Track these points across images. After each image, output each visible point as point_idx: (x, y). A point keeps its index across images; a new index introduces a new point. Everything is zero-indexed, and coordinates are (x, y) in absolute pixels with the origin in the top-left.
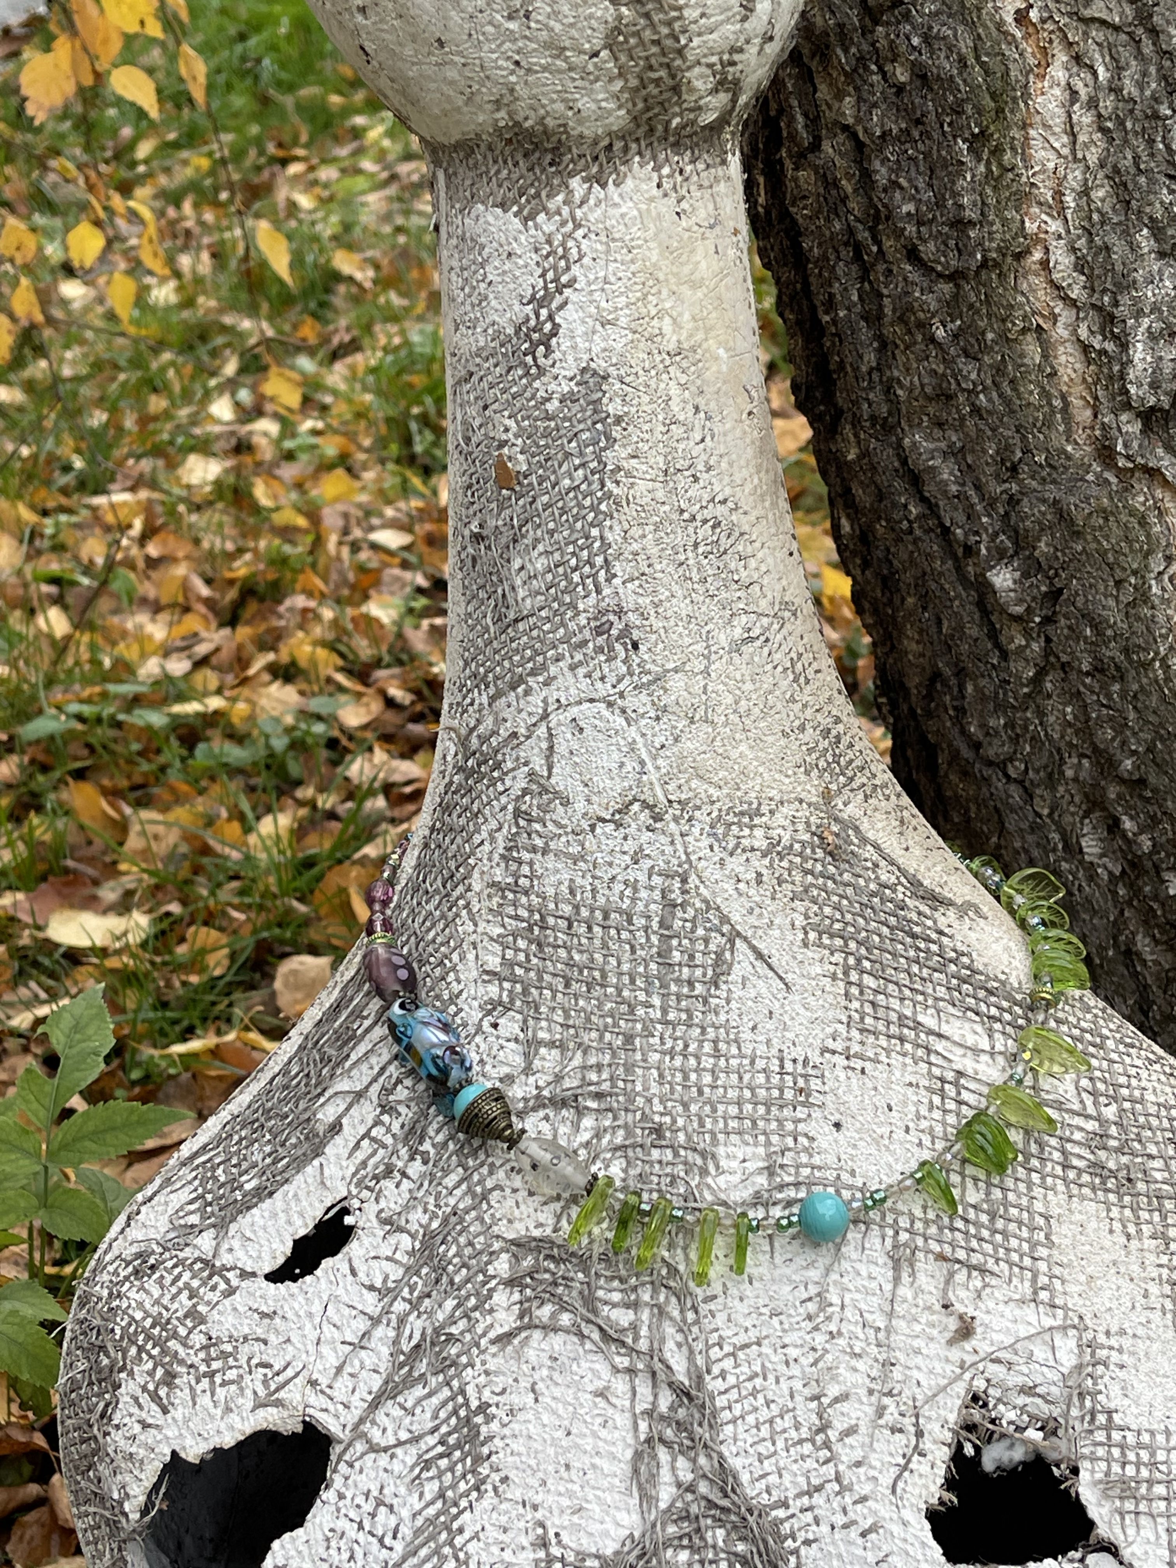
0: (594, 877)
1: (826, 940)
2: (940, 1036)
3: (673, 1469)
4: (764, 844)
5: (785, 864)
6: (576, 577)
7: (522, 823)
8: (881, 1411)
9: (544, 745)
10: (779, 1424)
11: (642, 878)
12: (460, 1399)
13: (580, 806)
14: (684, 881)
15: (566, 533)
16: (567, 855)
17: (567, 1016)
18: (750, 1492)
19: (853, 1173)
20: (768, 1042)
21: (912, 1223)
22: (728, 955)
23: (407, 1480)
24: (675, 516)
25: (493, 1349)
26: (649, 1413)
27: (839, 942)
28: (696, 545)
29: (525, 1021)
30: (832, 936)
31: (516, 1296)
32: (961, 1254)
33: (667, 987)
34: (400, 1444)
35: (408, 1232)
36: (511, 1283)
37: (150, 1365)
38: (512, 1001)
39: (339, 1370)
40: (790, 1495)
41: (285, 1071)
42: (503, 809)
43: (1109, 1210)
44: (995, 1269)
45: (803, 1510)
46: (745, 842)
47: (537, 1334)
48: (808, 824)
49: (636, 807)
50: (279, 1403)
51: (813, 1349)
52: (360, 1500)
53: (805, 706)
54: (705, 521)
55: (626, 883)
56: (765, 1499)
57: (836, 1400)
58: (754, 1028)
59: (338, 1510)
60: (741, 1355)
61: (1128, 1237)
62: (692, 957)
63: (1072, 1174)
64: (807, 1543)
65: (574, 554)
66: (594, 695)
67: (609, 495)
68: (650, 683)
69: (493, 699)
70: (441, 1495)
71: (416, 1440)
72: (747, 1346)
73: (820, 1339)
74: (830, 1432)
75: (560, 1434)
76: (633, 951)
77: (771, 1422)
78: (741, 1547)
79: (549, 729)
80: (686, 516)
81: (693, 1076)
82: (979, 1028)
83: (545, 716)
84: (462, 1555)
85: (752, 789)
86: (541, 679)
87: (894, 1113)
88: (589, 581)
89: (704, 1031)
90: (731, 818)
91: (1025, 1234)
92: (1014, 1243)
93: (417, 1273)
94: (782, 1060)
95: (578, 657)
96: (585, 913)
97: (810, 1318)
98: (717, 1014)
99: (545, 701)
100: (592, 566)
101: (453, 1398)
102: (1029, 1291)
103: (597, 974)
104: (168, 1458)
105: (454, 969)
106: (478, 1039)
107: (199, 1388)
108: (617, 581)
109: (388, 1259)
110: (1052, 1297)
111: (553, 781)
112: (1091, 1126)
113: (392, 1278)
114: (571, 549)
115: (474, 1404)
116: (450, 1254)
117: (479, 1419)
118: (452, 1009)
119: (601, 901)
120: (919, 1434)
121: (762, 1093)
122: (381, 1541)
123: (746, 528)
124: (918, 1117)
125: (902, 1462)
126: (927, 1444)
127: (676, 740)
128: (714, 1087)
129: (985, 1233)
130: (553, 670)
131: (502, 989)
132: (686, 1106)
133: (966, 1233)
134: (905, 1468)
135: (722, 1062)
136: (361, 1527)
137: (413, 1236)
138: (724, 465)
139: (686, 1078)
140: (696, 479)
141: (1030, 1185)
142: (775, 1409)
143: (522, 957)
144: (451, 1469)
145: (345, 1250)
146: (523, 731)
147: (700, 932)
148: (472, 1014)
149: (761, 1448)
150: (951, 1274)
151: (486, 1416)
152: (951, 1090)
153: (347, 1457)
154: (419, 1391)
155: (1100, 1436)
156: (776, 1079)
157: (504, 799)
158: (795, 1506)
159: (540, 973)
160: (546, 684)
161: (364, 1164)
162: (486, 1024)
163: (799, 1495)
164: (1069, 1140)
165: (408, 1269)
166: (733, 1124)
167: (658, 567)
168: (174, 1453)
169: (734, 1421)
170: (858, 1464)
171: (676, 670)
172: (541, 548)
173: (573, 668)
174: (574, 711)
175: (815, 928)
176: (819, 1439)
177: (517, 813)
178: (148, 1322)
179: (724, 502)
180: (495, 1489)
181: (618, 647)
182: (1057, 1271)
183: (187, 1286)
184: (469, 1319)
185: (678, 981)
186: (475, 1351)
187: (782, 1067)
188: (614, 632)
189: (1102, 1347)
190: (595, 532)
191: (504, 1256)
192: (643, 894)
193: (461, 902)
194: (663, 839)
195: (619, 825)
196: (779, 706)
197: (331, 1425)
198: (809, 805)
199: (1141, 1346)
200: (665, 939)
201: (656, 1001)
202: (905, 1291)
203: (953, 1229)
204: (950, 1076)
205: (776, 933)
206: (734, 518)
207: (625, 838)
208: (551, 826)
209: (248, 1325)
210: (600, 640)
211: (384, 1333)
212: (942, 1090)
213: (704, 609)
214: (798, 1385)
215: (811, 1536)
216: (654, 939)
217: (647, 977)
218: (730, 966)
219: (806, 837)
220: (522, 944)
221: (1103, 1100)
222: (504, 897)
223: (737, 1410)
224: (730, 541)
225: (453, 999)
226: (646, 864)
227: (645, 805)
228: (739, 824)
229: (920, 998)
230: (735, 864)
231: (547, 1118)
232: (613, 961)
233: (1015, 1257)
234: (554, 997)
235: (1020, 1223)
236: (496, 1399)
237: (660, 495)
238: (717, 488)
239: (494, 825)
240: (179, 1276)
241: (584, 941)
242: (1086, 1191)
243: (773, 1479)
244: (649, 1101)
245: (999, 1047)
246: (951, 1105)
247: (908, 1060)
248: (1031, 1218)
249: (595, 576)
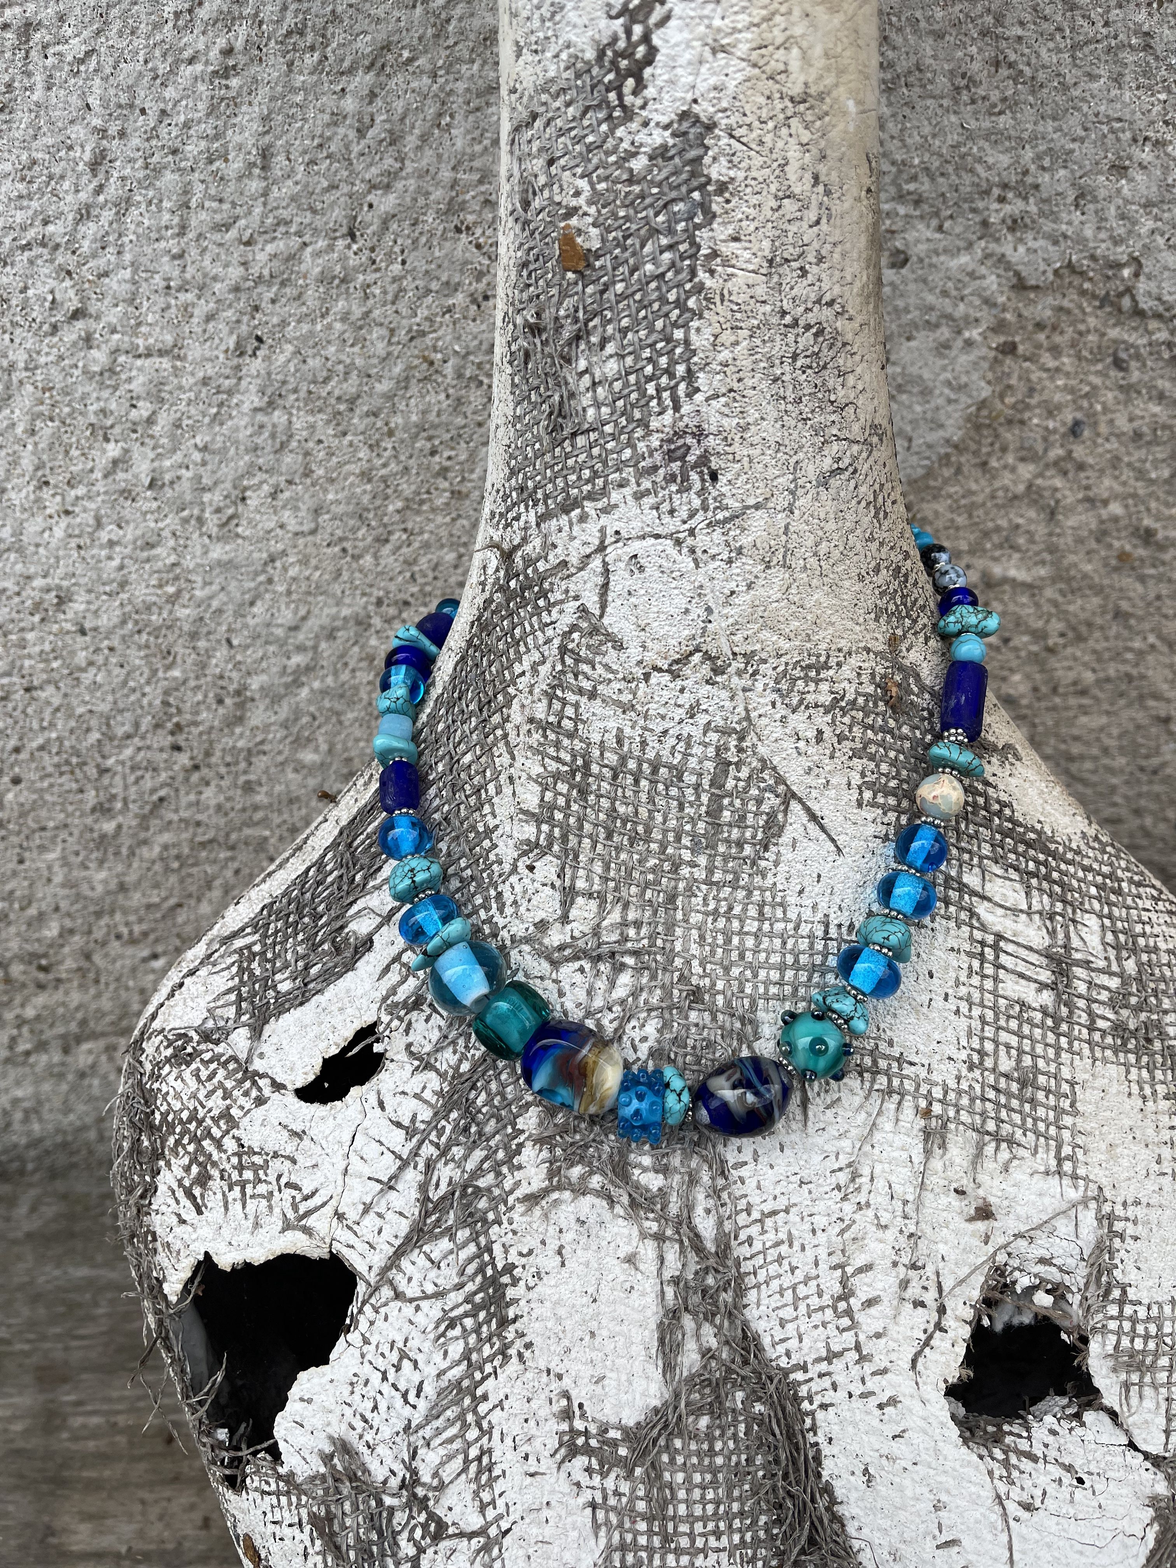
0: (645, 729)
1: (880, 800)
2: (984, 898)
3: (698, 1337)
4: (826, 699)
5: (847, 720)
6: (651, 389)
7: (569, 661)
8: (904, 1284)
9: (600, 580)
10: (802, 1291)
11: (697, 733)
12: (486, 1257)
13: (634, 652)
14: (741, 739)
15: (642, 334)
16: (618, 703)
17: (607, 868)
18: (771, 1353)
19: (891, 1043)
20: (815, 907)
21: (946, 1093)
22: (780, 816)
23: (432, 1336)
24: (775, 320)
25: (520, 1208)
26: (675, 1281)
27: (892, 801)
28: (795, 357)
29: (563, 869)
30: (886, 796)
31: (545, 1154)
32: (991, 1126)
33: (714, 847)
34: (426, 1297)
35: (437, 1071)
36: (540, 1141)
37: (186, 1160)
38: (550, 845)
39: (367, 1209)
40: (810, 1361)
41: (320, 864)
42: (548, 641)
43: (1128, 1072)
44: (1023, 1140)
45: (821, 1376)
46: (810, 698)
47: (567, 1195)
48: (873, 675)
49: (697, 658)
50: (308, 1231)
51: (841, 1220)
52: (385, 1348)
53: (881, 544)
54: (808, 327)
55: (679, 738)
56: (783, 1362)
57: (860, 1270)
58: (801, 892)
59: (363, 1356)
60: (769, 1222)
61: (1144, 1098)
62: (743, 818)
63: (1097, 1036)
64: (824, 1407)
65: (650, 360)
66: (659, 530)
67: (700, 288)
68: (726, 521)
69: (542, 519)
70: (466, 1356)
71: (440, 1295)
72: (774, 1213)
73: (848, 1208)
74: (852, 1301)
75: (586, 1300)
76: (681, 807)
77: (794, 1288)
78: (758, 1408)
79: (605, 564)
80: (788, 319)
81: (736, 940)
82: (1018, 886)
83: (602, 548)
84: (485, 1425)
85: (823, 641)
86: (600, 505)
87: (935, 980)
88: (666, 395)
89: (750, 894)
90: (797, 673)
91: (1052, 1100)
92: (1041, 1112)
93: (446, 1117)
94: (827, 926)
95: (646, 484)
96: (632, 765)
97: (839, 1187)
98: (764, 877)
99: (602, 531)
100: (672, 375)
101: (479, 1256)
102: (1053, 1163)
103: (640, 829)
104: (201, 1258)
105: (490, 801)
106: (513, 879)
107: (231, 1196)
108: (699, 397)
109: (417, 1096)
110: (1075, 1168)
111: (606, 621)
112: (1114, 983)
113: (419, 1118)
114: (647, 353)
115: (500, 1266)
116: (479, 1102)
117: (506, 1279)
118: (486, 843)
119: (651, 754)
120: (942, 1310)
121: (804, 959)
122: (405, 1396)
123: (849, 337)
124: (958, 983)
125: (923, 1337)
126: (949, 1322)
127: (749, 587)
128: (756, 952)
129: (1015, 1103)
130: (615, 496)
131: (539, 831)
132: (727, 970)
133: (997, 1104)
134: (927, 1343)
135: (766, 926)
136: (385, 1378)
137: (442, 1075)
138: (836, 256)
139: (728, 941)
140: (804, 272)
141: (1058, 1049)
142: (799, 1275)
143: (561, 801)
144: (477, 1330)
145: (374, 1080)
146: (574, 560)
147: (754, 792)
148: (506, 851)
149: (782, 1313)
150: (980, 1148)
151: (512, 1276)
152: (989, 953)
153: (373, 1301)
154: (445, 1244)
155: (1113, 1310)
156: (819, 946)
157: (549, 632)
158: (813, 1371)
159: (580, 821)
160: (606, 510)
161: (393, 991)
162: (521, 864)
163: (818, 1360)
164: (1096, 1001)
165: (436, 1114)
166: (773, 990)
167: (749, 382)
168: (207, 1254)
169: (758, 1286)
170: (878, 1336)
171: (757, 507)
172: (610, 348)
173: (639, 496)
174: (636, 546)
175: (870, 786)
176: (842, 1305)
177: (563, 650)
178: (185, 1115)
179: (830, 304)
180: (520, 1355)
181: (694, 476)
182: (1080, 1140)
183: (221, 1085)
184: (498, 1174)
185: (727, 841)
186: (502, 1208)
187: (826, 932)
188: (691, 458)
189: (1120, 1219)
190: (679, 334)
191: (533, 1111)
192: (697, 750)
193: (499, 732)
194: (725, 694)
195: (675, 676)
196: (859, 546)
197: (357, 1261)
198: (876, 654)
199: (1154, 1215)
200: (716, 799)
201: (702, 860)
202: (936, 1164)
203: (984, 1099)
204: (990, 939)
205: (832, 793)
206: (839, 324)
207: (682, 691)
208: (600, 670)
209: (278, 1141)
210: (676, 466)
211: (412, 1177)
212: (982, 954)
213: (795, 435)
214: (822, 1253)
215: (827, 1400)
216: (705, 798)
217: (693, 835)
218: (782, 828)
219: (870, 689)
220: (562, 787)
221: (1125, 954)
222: (545, 736)
223: (762, 1275)
224: (831, 353)
225: (489, 832)
226: (702, 719)
227: (708, 657)
228: (806, 679)
229: (966, 857)
230: (797, 720)
231: (582, 970)
232: (659, 818)
233: (1041, 1126)
234: (594, 847)
235: (1048, 1091)
236: (523, 1260)
237: (761, 291)
238: (825, 286)
239: (536, 656)
240: (214, 1074)
241: (629, 793)
242: (1108, 1053)
243: (793, 1344)
244: (688, 963)
245: (1036, 906)
246: (989, 970)
247: (952, 924)
248: (1057, 1085)
249: (673, 389)
